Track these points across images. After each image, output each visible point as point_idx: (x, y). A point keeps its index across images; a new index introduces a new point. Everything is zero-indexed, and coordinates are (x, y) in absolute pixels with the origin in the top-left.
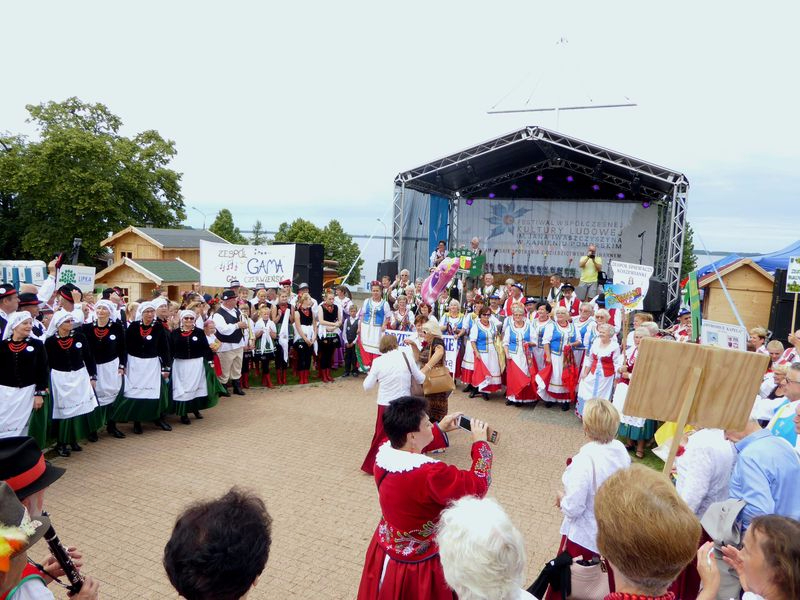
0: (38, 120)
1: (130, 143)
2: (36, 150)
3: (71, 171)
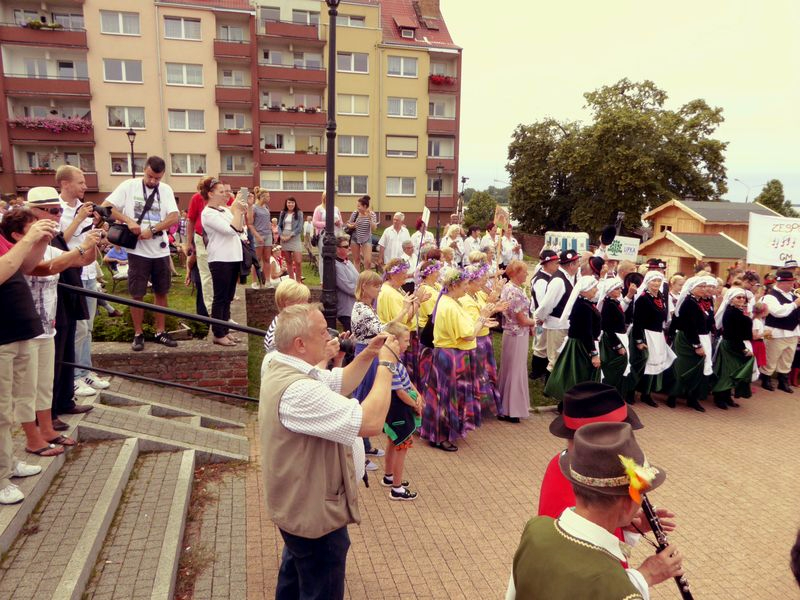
0: (593, 104)
1: (675, 116)
2: (588, 133)
3: (618, 149)
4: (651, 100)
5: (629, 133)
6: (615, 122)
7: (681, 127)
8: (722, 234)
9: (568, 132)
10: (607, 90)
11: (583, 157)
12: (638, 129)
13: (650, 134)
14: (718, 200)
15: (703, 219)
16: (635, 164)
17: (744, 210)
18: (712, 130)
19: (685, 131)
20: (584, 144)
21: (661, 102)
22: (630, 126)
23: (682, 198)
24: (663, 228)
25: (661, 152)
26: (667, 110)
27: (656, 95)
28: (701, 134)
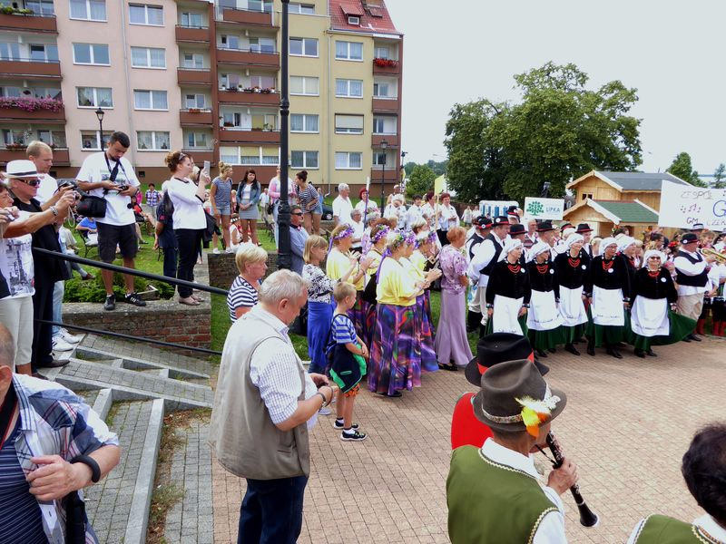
0: (521, 85)
1: (595, 96)
2: (518, 111)
3: (544, 126)
4: (574, 81)
5: (554, 111)
6: (542, 102)
7: (601, 106)
8: (637, 200)
9: (499, 111)
10: (534, 72)
11: (513, 133)
12: (562, 107)
13: (573, 112)
14: (634, 171)
15: (620, 188)
16: (560, 139)
17: (657, 180)
18: (628, 108)
19: (604, 109)
20: (514, 121)
21: (583, 83)
22: (555, 105)
23: (602, 169)
24: (584, 196)
25: (583, 128)
26: (588, 90)
27: (578, 77)
28: (618, 112)
